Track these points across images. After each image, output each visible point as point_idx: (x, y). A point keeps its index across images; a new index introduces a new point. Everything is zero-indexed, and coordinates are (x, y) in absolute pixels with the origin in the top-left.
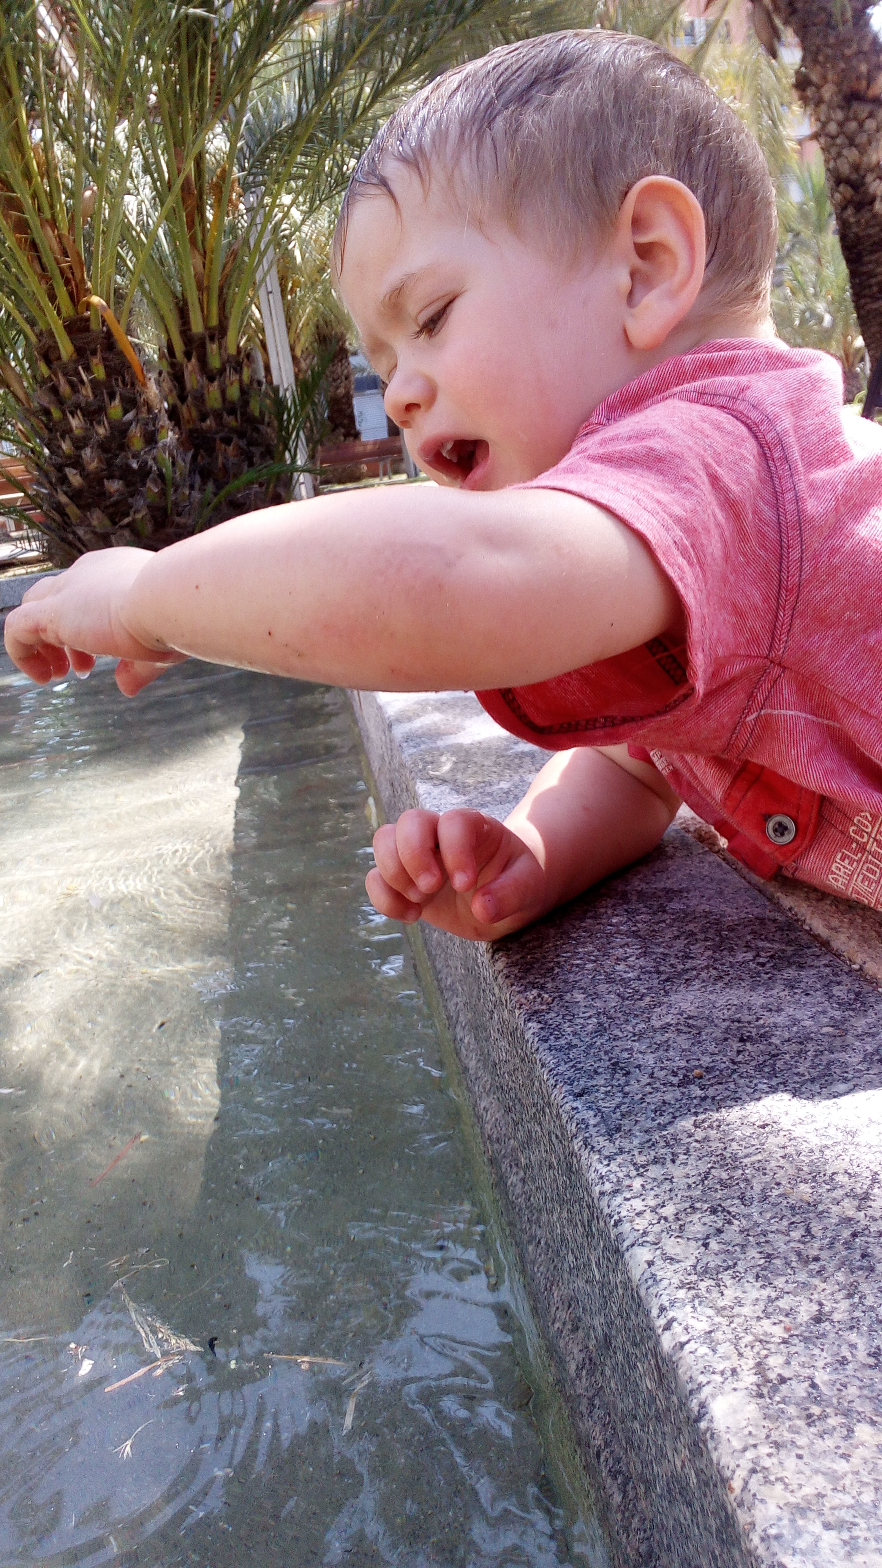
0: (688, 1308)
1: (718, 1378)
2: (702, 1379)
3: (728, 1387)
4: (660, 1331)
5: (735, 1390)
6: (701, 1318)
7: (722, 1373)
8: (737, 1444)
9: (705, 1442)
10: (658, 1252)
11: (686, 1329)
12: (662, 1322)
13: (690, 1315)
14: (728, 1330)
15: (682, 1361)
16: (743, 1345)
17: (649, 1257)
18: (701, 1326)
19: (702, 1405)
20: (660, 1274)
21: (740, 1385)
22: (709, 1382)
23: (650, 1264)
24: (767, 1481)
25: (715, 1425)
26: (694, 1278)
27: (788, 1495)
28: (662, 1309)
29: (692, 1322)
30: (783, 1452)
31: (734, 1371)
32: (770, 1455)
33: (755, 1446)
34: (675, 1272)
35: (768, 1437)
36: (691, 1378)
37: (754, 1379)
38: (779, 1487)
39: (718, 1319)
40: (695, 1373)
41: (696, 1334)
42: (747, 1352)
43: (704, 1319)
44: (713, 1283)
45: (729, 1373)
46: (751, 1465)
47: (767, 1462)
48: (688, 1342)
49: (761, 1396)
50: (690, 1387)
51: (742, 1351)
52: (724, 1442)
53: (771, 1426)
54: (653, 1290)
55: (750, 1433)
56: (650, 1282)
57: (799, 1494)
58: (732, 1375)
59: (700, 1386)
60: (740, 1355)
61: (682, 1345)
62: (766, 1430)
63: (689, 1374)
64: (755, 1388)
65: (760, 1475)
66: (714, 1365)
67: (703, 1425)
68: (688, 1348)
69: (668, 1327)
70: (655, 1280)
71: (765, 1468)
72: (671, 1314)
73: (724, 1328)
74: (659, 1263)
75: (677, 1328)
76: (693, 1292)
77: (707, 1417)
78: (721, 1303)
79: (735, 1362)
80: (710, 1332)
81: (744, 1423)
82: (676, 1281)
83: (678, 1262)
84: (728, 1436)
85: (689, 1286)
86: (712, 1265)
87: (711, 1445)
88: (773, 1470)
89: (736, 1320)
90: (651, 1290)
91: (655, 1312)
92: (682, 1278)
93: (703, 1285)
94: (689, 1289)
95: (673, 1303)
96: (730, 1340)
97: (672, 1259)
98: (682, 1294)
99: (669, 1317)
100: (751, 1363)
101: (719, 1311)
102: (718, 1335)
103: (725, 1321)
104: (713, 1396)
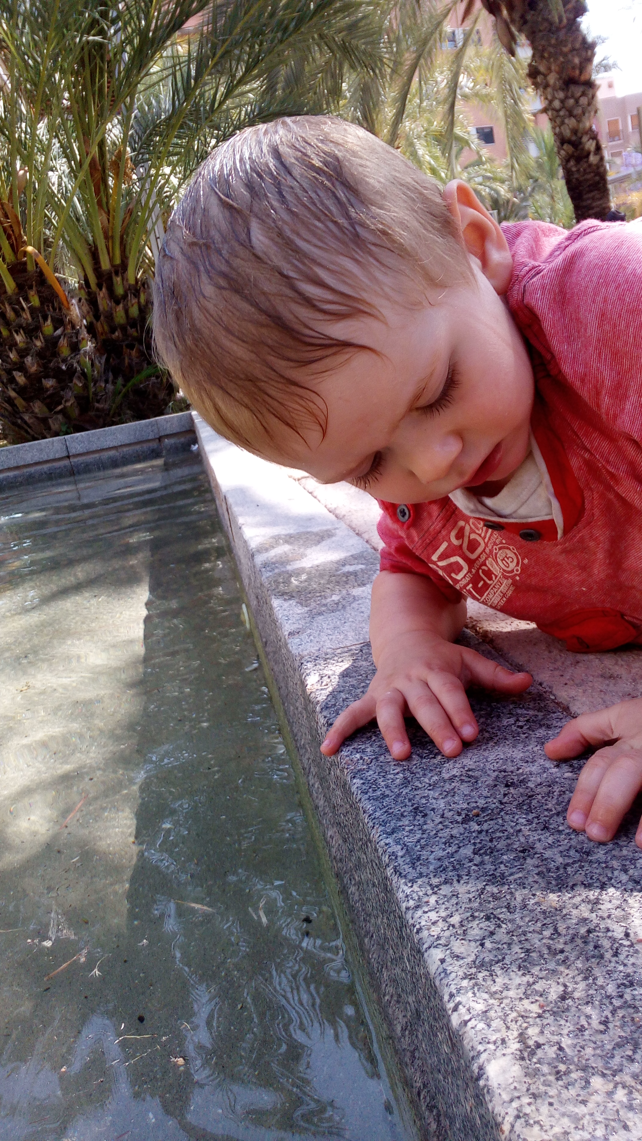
0: (470, 994)
1: (492, 1047)
2: (481, 1048)
3: (499, 1053)
4: (450, 1012)
5: (504, 1055)
6: (480, 1001)
7: (495, 1043)
8: (506, 1097)
9: (483, 1095)
10: (448, 952)
11: (469, 1010)
12: (451, 1005)
13: (472, 999)
14: (499, 1009)
15: (466, 1035)
16: (509, 1020)
17: (441, 956)
18: (480, 1007)
19: (481, 1068)
20: (450, 969)
21: (508, 1051)
22: (485, 1050)
23: (443, 961)
24: (527, 1124)
25: (490, 1083)
26: (473, 970)
27: (543, 1133)
28: (452, 996)
29: (473, 1005)
30: (539, 1101)
31: (503, 1041)
32: (529, 1104)
33: (519, 1098)
34: (460, 966)
35: (528, 1090)
36: (472, 1047)
37: (517, 1046)
38: (536, 1128)
39: (491, 1001)
40: (475, 1044)
41: (475, 1013)
42: (513, 1026)
43: (482, 1001)
44: (487, 973)
45: (499, 1042)
46: (516, 1113)
47: (527, 1110)
48: (470, 1020)
49: (523, 1059)
50: (472, 1054)
51: (509, 1024)
52: (497, 1096)
53: (530, 1081)
54: (445, 982)
55: (515, 1088)
56: (443, 975)
57: (551, 1133)
58: (502, 1044)
59: (479, 1053)
60: (508, 1028)
61: (466, 1022)
62: (527, 1085)
63: (471, 1044)
64: (518, 1053)
65: (523, 1120)
66: (489, 1037)
67: (482, 1083)
68: (470, 1025)
69: (455, 1009)
70: (446, 974)
71: (525, 1114)
72: (458, 999)
73: (496, 1008)
74: (449, 960)
75: (462, 1010)
76: (473, 981)
77: (485, 1076)
78: (493, 989)
79: (504, 1033)
80: (486, 1012)
81: (511, 1080)
82: (461, 973)
83: (463, 958)
84: (499, 1091)
85: (470, 977)
86: (487, 959)
87: (487, 1098)
88: (532, 1115)
89: (505, 1001)
90: (443, 981)
91: (446, 998)
92: (465, 971)
93: (480, 976)
94: (471, 979)
95: (459, 991)
96: (500, 1017)
97: (458, 957)
98: (465, 983)
99: (456, 1001)
100: (516, 1034)
101: (492, 995)
102: (492, 1014)
103: (496, 1002)
104: (489, 1061)
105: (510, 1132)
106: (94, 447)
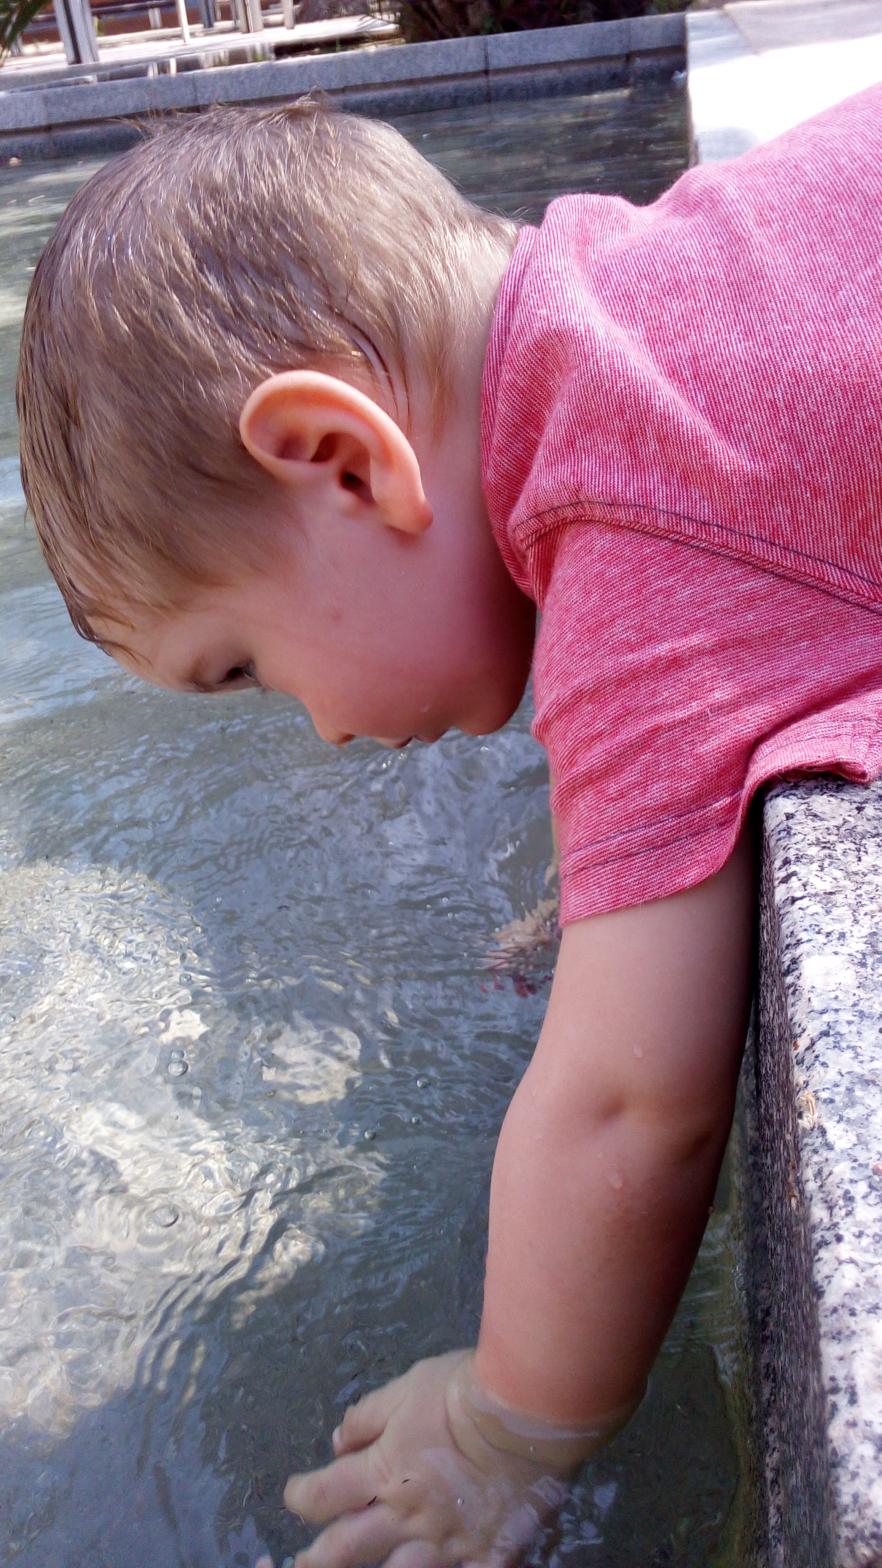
4: (776, 883)
5: (836, 953)
6: (825, 878)
7: (828, 934)
8: (817, 1005)
9: (786, 997)
10: (804, 807)
11: (804, 885)
12: (782, 874)
13: (814, 873)
14: (852, 896)
15: (788, 916)
16: (862, 913)
17: (790, 810)
18: (822, 885)
19: (794, 961)
20: (796, 828)
21: (845, 950)
22: (809, 941)
23: (789, 816)
24: (836, 1046)
25: (800, 983)
26: (833, 838)
27: (855, 1063)
28: (786, 862)
29: (813, 879)
30: (867, 1022)
31: (842, 936)
32: (849, 1023)
33: (837, 1011)
34: (815, 829)
35: (854, 1005)
36: (792, 933)
37: (862, 947)
38: (849, 1054)
39: (843, 883)
40: (797, 929)
41: (813, 892)
43: (829, 879)
44: (853, 846)
45: (835, 936)
46: (825, 1028)
47: (843, 1029)
48: (801, 898)
50: (788, 941)
52: (804, 1000)
54: (783, 843)
55: (836, 998)
56: (783, 834)
58: (839, 939)
59: (799, 942)
60: (856, 921)
61: (794, 900)
63: (791, 929)
65: (831, 1039)
66: (823, 926)
67: (789, 980)
68: (799, 903)
69: (785, 880)
70: (789, 833)
71: (838, 1033)
72: (793, 868)
73: (848, 892)
74: (800, 817)
75: (794, 882)
76: (827, 852)
77: (796, 973)
78: (854, 868)
79: (847, 926)
80: (831, 893)
81: (834, 987)
82: (812, 838)
84: (811, 995)
85: (826, 846)
86: (860, 829)
87: (791, 1000)
91: (778, 864)
92: (820, 837)
94: (824, 848)
95: (798, 859)
97: (816, 816)
98: (813, 851)
99: (790, 871)
104: (809, 954)
105: (807, 1049)
106: (526, 61)
